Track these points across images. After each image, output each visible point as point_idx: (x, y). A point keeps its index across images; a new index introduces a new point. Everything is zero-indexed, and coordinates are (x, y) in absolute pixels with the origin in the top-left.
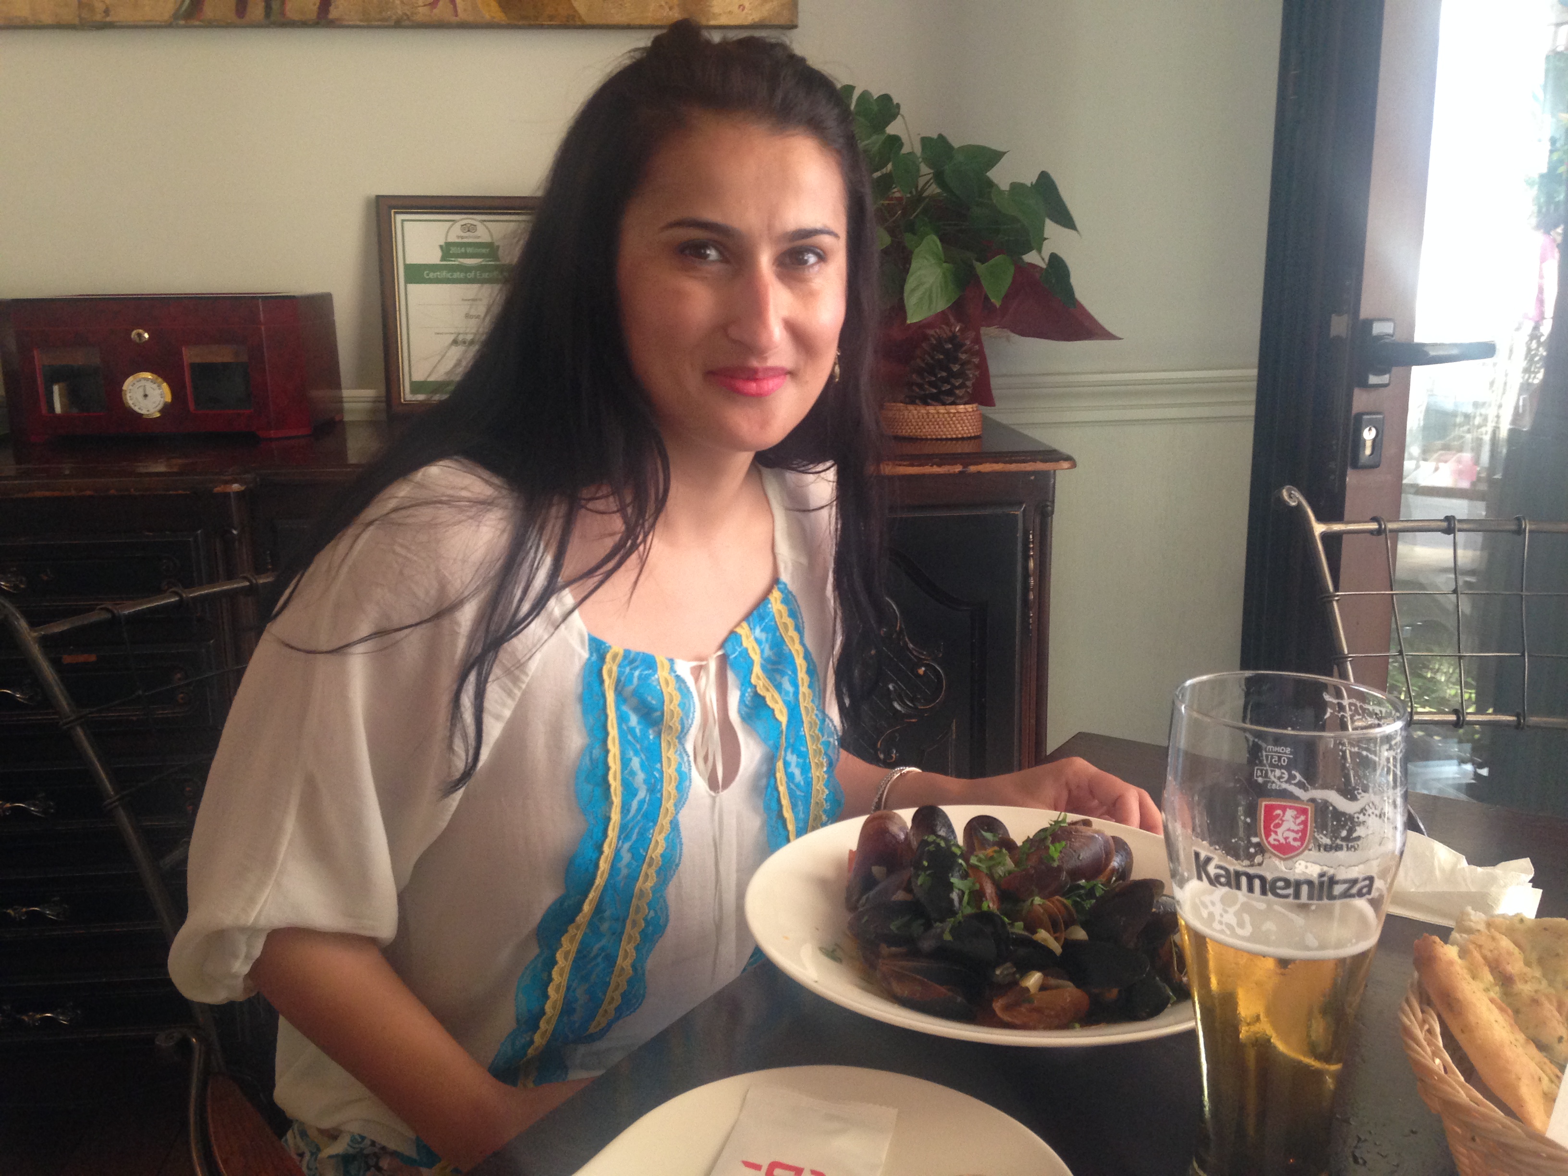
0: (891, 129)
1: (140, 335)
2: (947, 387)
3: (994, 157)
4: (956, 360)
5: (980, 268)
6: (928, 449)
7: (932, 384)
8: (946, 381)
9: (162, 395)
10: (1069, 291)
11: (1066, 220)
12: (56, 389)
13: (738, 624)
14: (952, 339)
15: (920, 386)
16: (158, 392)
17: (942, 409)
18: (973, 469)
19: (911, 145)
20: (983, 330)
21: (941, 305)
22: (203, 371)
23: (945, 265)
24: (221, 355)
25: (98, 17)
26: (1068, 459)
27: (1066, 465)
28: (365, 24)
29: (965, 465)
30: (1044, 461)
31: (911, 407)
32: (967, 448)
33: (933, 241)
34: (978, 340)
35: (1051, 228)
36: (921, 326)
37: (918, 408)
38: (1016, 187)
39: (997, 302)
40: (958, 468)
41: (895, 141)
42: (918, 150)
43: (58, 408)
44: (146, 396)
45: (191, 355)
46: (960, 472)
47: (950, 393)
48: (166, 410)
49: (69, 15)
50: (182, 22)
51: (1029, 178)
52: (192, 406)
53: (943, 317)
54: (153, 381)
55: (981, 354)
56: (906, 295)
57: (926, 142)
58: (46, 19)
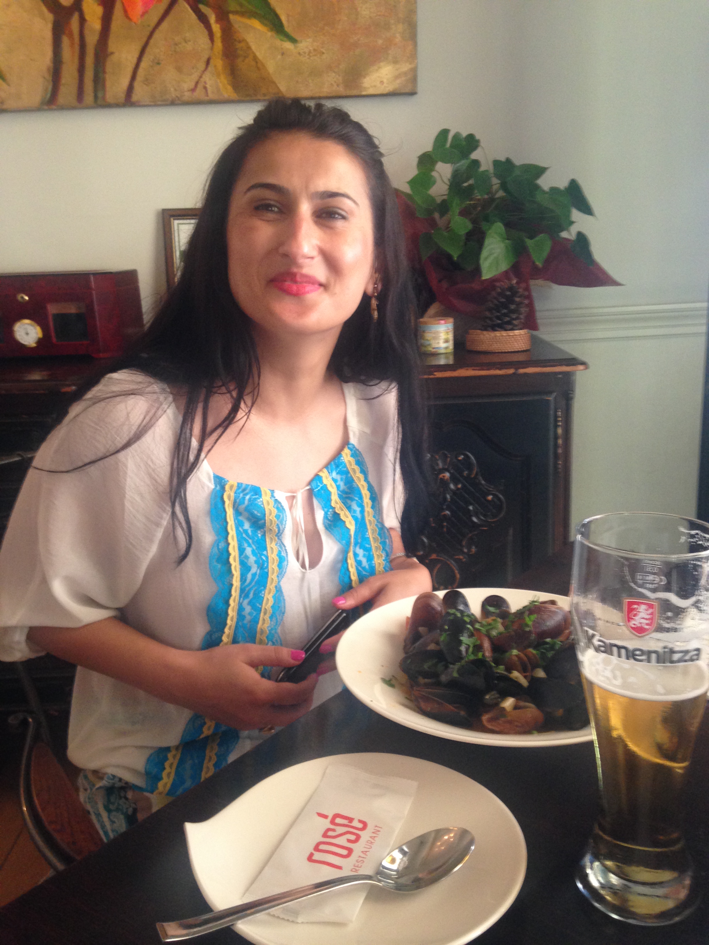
0: (474, 156)
1: (23, 298)
2: (507, 319)
3: (540, 171)
4: (513, 302)
5: (529, 243)
6: (496, 359)
7: (498, 318)
8: (505, 315)
9: (37, 333)
10: (588, 254)
11: (586, 209)
13: (321, 470)
14: (511, 288)
15: (491, 319)
16: (34, 331)
17: (504, 333)
18: (521, 371)
19: (486, 166)
20: (532, 282)
21: (504, 266)
22: (61, 318)
23: (507, 241)
24: (72, 309)
26: (583, 363)
27: (581, 367)
28: (152, 104)
29: (517, 369)
30: (567, 365)
31: (485, 333)
32: (521, 358)
33: (499, 227)
34: (527, 289)
35: (576, 215)
36: (493, 281)
37: (490, 333)
38: (554, 190)
39: (539, 264)
40: (511, 371)
41: (476, 163)
42: (491, 169)
44: (27, 334)
45: (53, 309)
46: (514, 374)
47: (509, 323)
48: (40, 342)
50: (46, 107)
51: (563, 184)
52: (54, 341)
53: (506, 273)
54: (31, 325)
55: (529, 297)
56: (481, 261)
57: (496, 163)
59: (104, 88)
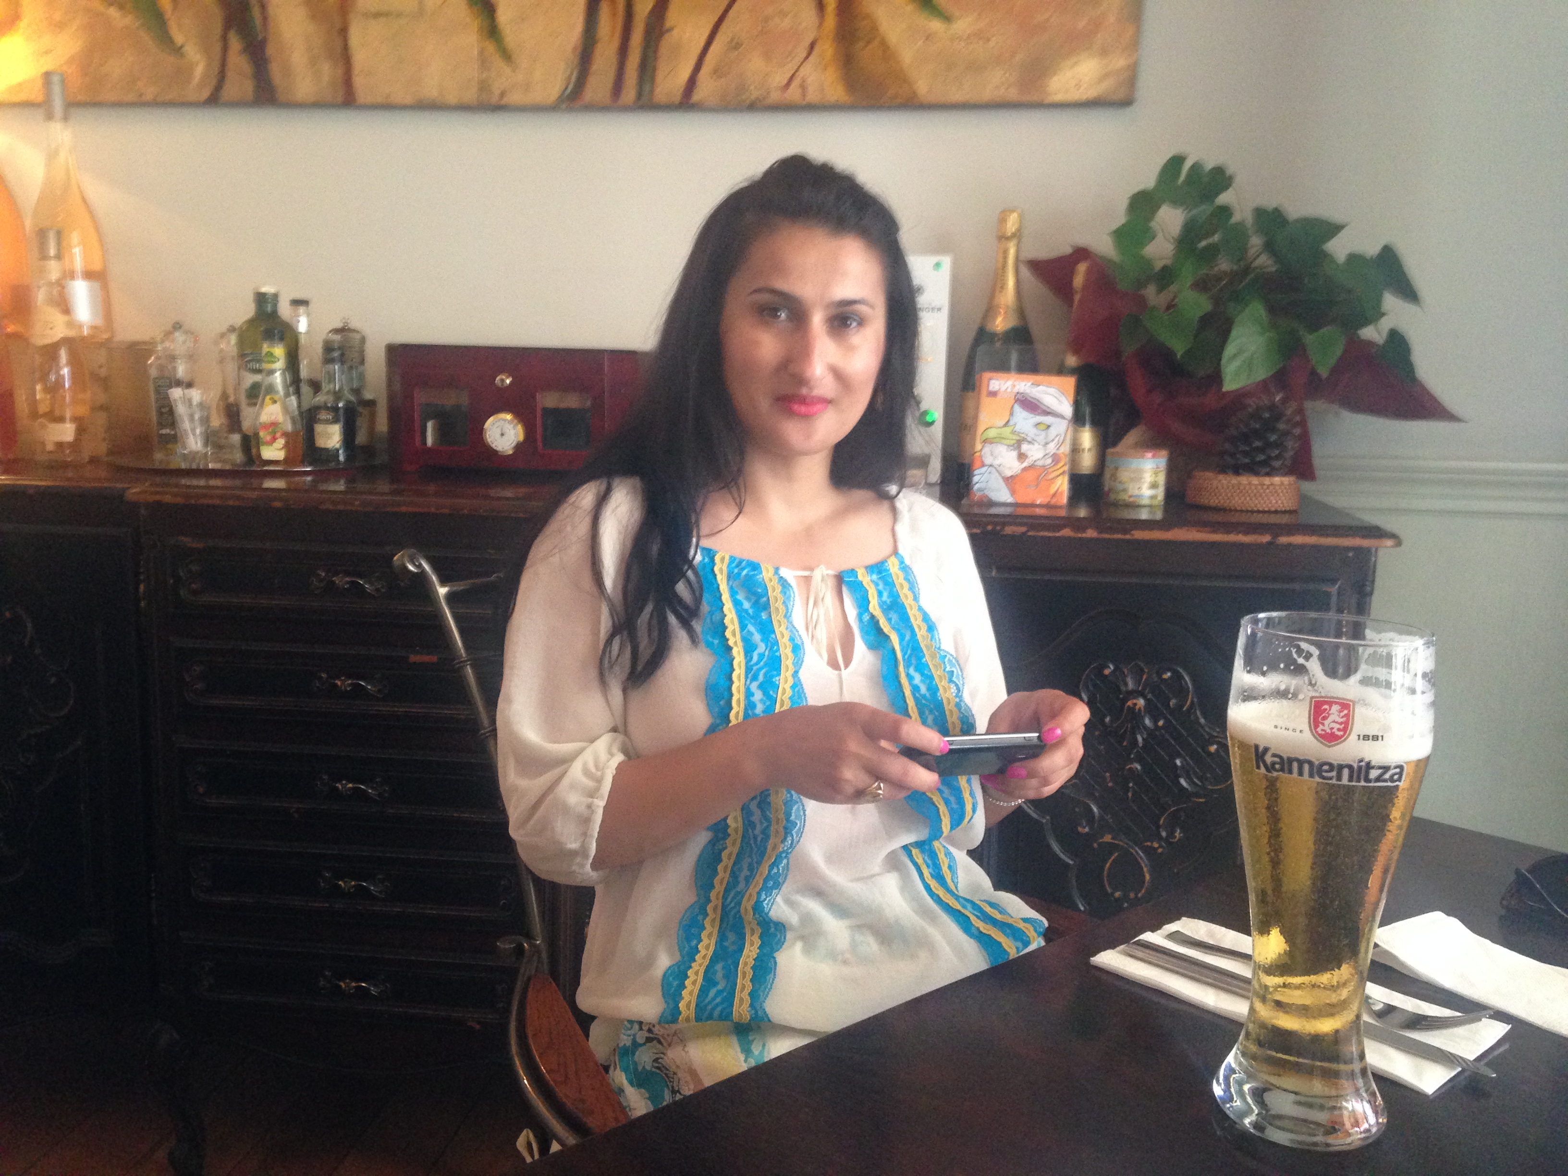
0: (1224, 198)
1: (503, 381)
2: (1261, 457)
3: (1332, 229)
4: (1274, 430)
5: (1310, 339)
6: (1235, 519)
7: (1246, 454)
8: (1261, 450)
9: (516, 435)
10: (1408, 368)
11: (1409, 293)
12: (430, 425)
14: (1272, 407)
15: (1233, 455)
16: (513, 431)
17: (1255, 480)
18: (1283, 540)
19: (1243, 214)
20: (1309, 404)
21: (1261, 374)
22: (554, 415)
23: (1267, 334)
24: (570, 401)
25: (494, 100)
26: (1393, 536)
27: (1389, 543)
29: (1275, 536)
30: (1364, 537)
31: (1221, 477)
32: (1281, 520)
33: (1257, 309)
34: (1300, 411)
35: (1390, 301)
36: (1240, 396)
37: (1228, 479)
38: (1353, 258)
39: (1324, 372)
40: (1265, 539)
41: (1225, 211)
42: (1249, 219)
43: (430, 441)
44: (502, 435)
45: (544, 400)
46: (1270, 543)
47: (1265, 463)
48: (519, 447)
49: (471, 95)
50: (563, 106)
51: (1372, 249)
52: (540, 444)
53: (1264, 385)
54: (510, 422)
55: (1303, 423)
56: (1223, 362)
57: (1260, 213)
58: (452, 100)
59: (653, 80)
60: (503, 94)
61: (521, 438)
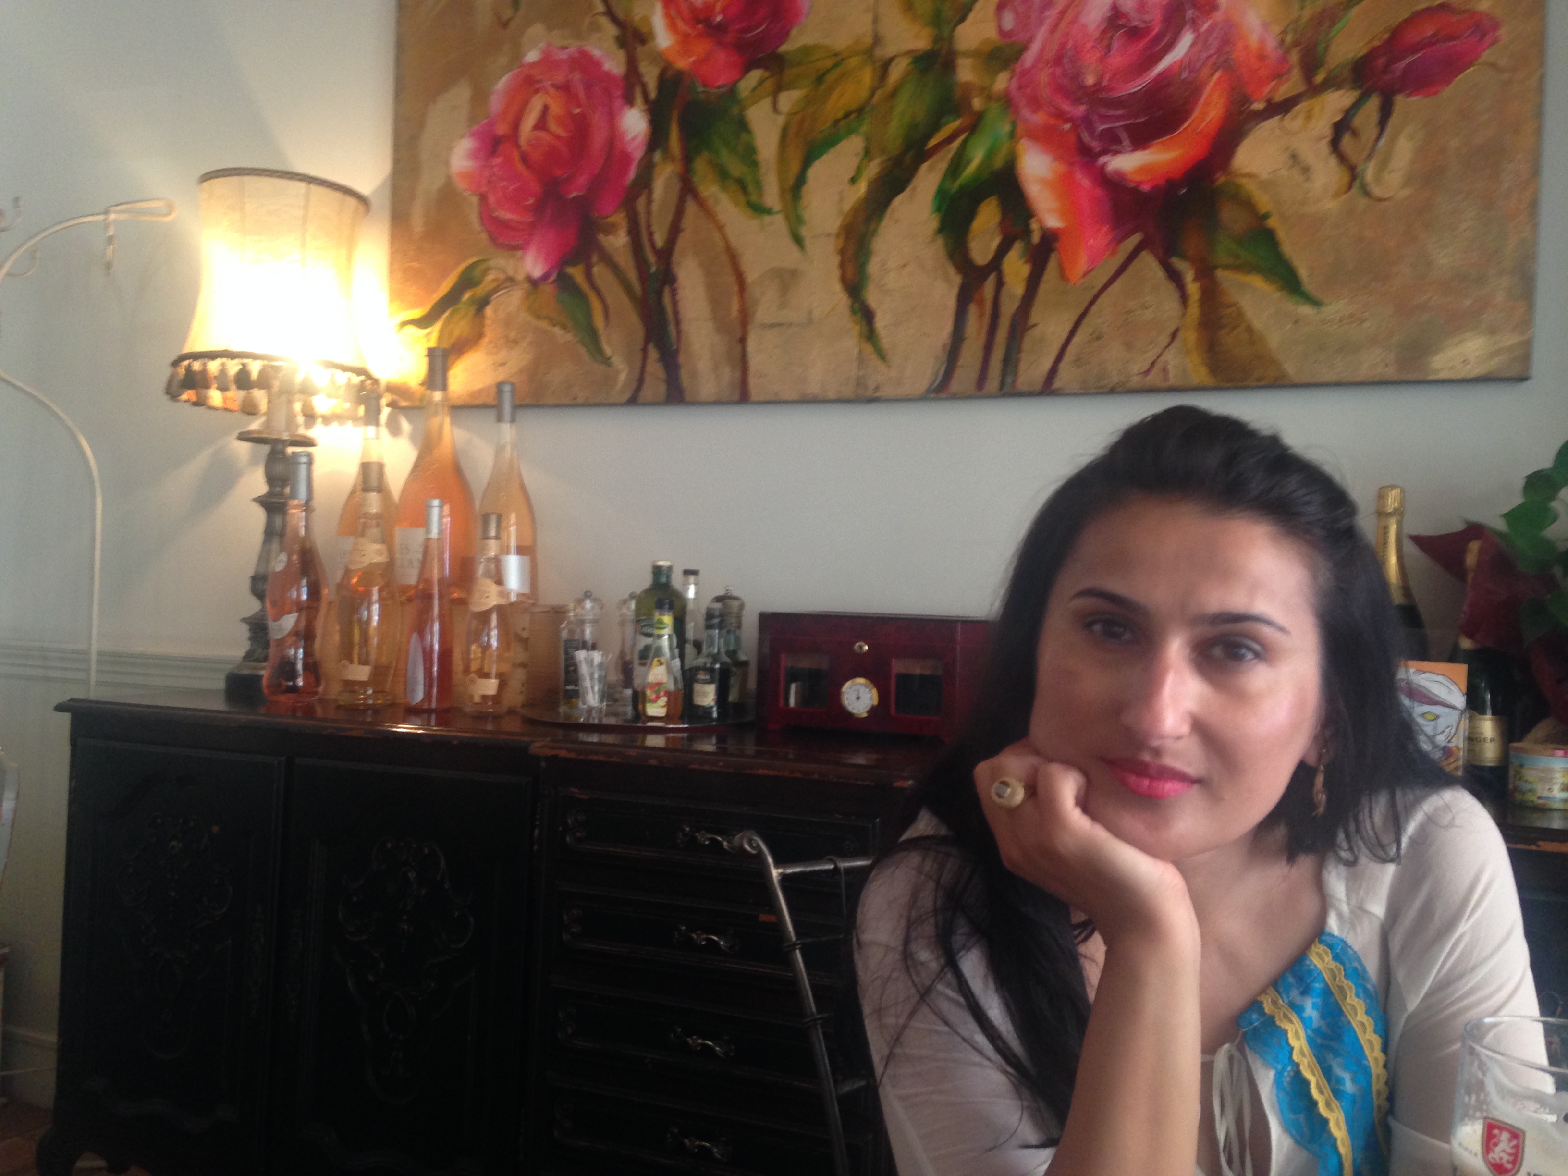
1: (861, 647)
9: (871, 698)
12: (793, 686)
13: (1263, 991)
16: (869, 695)
22: (906, 681)
25: (870, 393)
28: (1082, 392)
43: (792, 702)
44: (858, 698)
45: (898, 667)
48: (873, 711)
49: (848, 391)
50: (931, 396)
52: (893, 711)
54: (866, 686)
58: (831, 395)
59: (1015, 373)
60: (877, 389)
61: (875, 702)
